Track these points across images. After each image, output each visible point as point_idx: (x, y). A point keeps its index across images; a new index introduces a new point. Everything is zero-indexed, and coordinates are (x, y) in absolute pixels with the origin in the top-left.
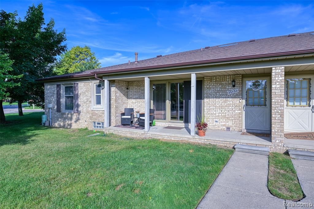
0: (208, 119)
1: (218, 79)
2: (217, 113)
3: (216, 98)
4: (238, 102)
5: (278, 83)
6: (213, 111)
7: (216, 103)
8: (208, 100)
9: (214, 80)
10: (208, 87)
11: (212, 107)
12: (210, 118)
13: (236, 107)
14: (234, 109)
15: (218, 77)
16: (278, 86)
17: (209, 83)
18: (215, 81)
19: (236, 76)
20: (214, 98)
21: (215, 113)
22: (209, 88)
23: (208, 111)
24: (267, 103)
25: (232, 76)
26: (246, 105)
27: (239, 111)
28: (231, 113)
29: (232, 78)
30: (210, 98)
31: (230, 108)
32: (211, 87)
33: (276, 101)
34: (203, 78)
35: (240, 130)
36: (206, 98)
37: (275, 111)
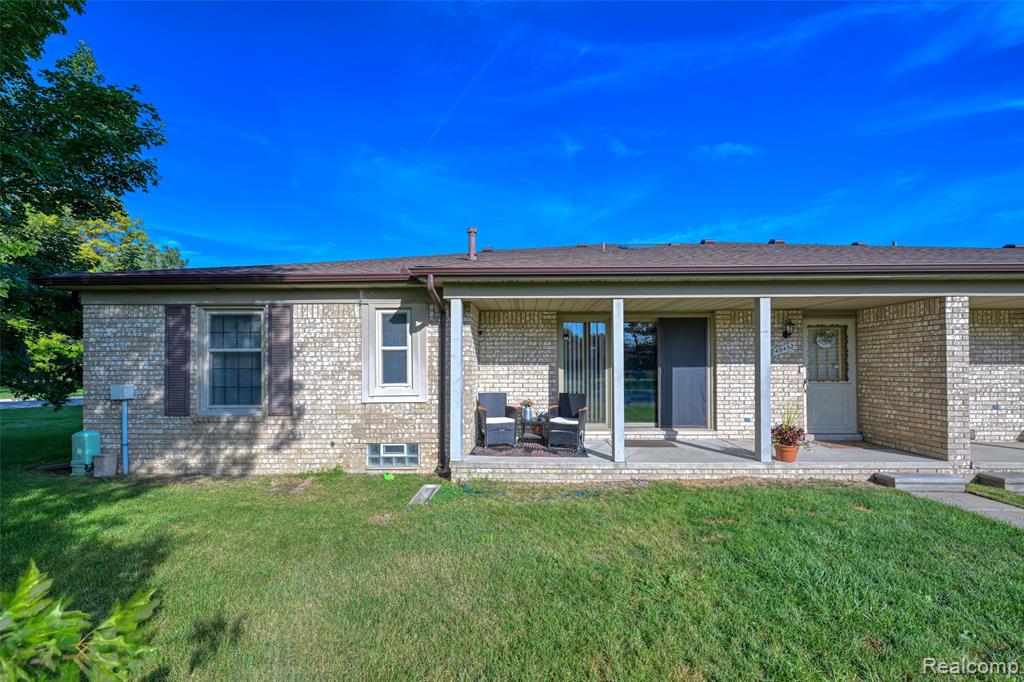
0: (727, 416)
1: (749, 318)
2: (748, 398)
3: (745, 363)
4: (796, 372)
6: (739, 394)
7: (745, 375)
8: (725, 369)
9: (741, 320)
10: (726, 335)
11: (736, 386)
12: (731, 411)
13: (790, 383)
14: (786, 390)
15: (749, 312)
17: (727, 326)
18: (743, 323)
19: (790, 312)
20: (740, 363)
21: (742, 399)
22: (729, 339)
23: (727, 394)
24: (852, 374)
25: (781, 312)
26: (810, 379)
27: (798, 394)
28: (781, 398)
29: (781, 316)
30: (731, 363)
31: (779, 386)
32: (732, 335)
34: (713, 312)
36: (722, 363)
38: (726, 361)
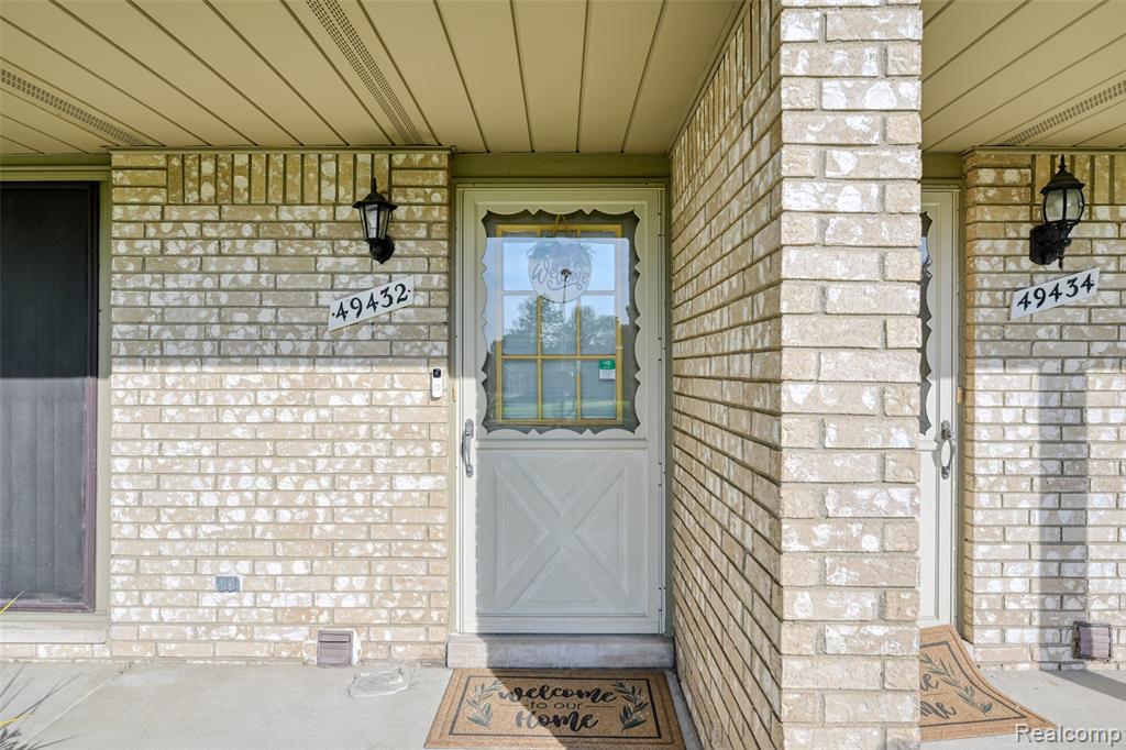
0: (147, 567)
1: (241, 181)
2: (233, 500)
3: (223, 358)
4: (419, 397)
5: (845, 161)
6: (197, 483)
7: (220, 407)
8: (145, 381)
9: (208, 190)
10: (147, 247)
11: (183, 447)
12: (165, 550)
13: (399, 439)
14: (380, 466)
15: (241, 160)
16: (850, 199)
17: (153, 213)
18: (216, 201)
19: (399, 158)
20: (201, 359)
21: (209, 499)
22: (158, 265)
23: (149, 483)
24: (648, 404)
25: (364, 158)
26: (488, 423)
27: (427, 483)
28: (359, 498)
29: (364, 175)
30: (165, 359)
31: (351, 448)
32: (172, 248)
33: (829, 400)
34: (103, 160)
35: (437, 652)
36: (131, 357)
37: (823, 531)
38: (148, 354)
